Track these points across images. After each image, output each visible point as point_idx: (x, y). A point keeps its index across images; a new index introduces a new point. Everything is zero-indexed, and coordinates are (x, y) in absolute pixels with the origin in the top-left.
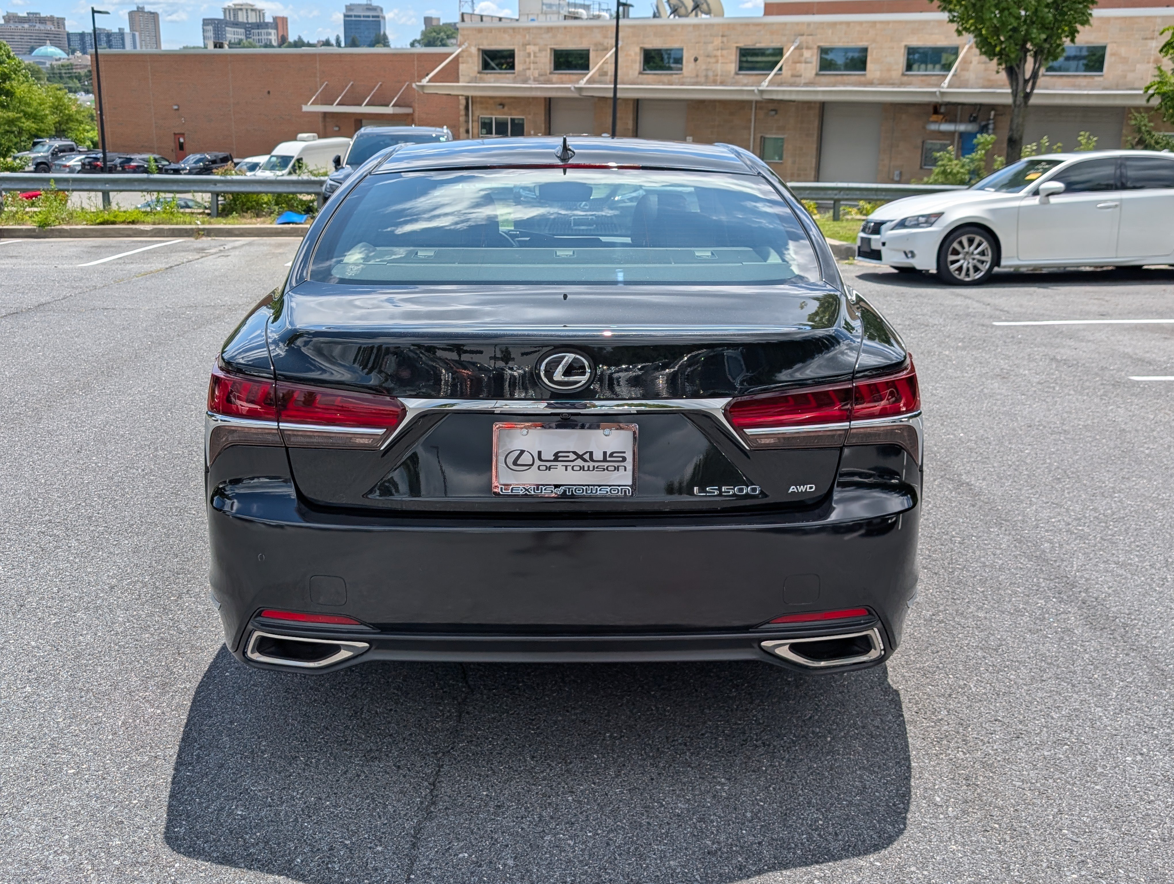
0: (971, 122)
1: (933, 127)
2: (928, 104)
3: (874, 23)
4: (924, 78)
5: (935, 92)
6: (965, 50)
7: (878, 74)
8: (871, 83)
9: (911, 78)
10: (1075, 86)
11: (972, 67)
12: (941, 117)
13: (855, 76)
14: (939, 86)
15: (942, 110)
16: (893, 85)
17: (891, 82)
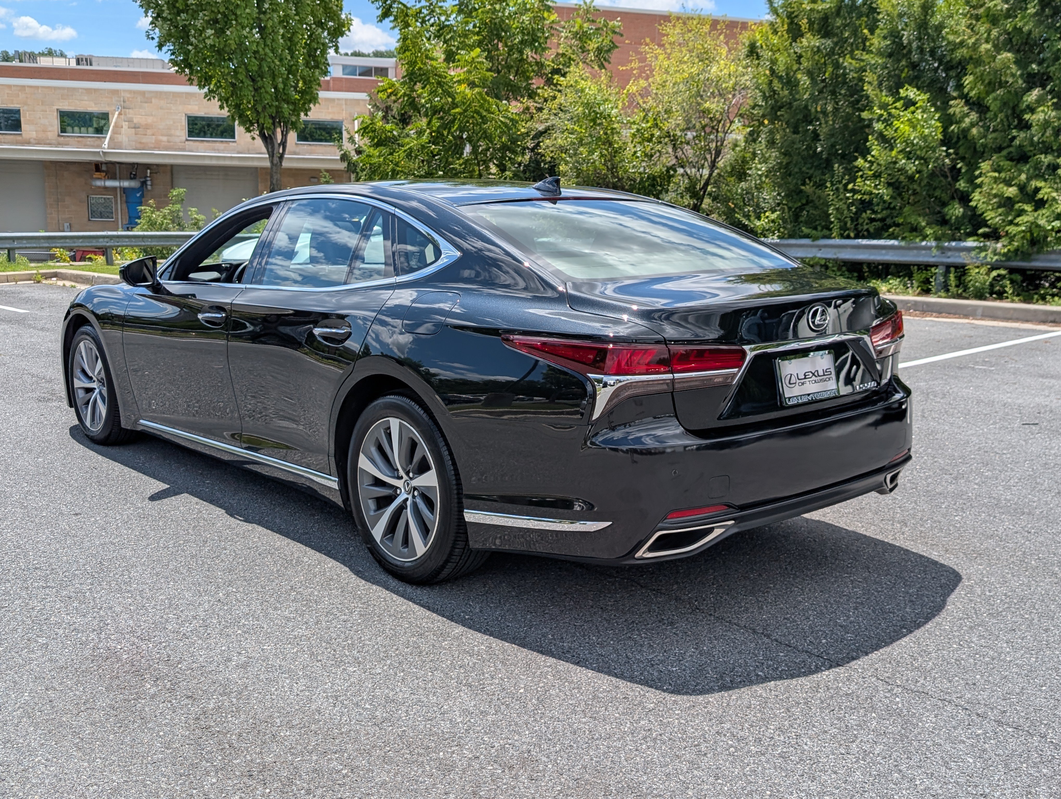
0: (131, 179)
1: (99, 183)
2: (89, 163)
3: (23, 87)
4: (80, 139)
5: (99, 152)
6: (116, 116)
7: (34, 134)
8: (28, 143)
9: (67, 139)
10: (214, 150)
11: (123, 130)
12: (104, 174)
13: (10, 136)
14: (99, 146)
15: (104, 168)
16: (50, 144)
17: (48, 141)
